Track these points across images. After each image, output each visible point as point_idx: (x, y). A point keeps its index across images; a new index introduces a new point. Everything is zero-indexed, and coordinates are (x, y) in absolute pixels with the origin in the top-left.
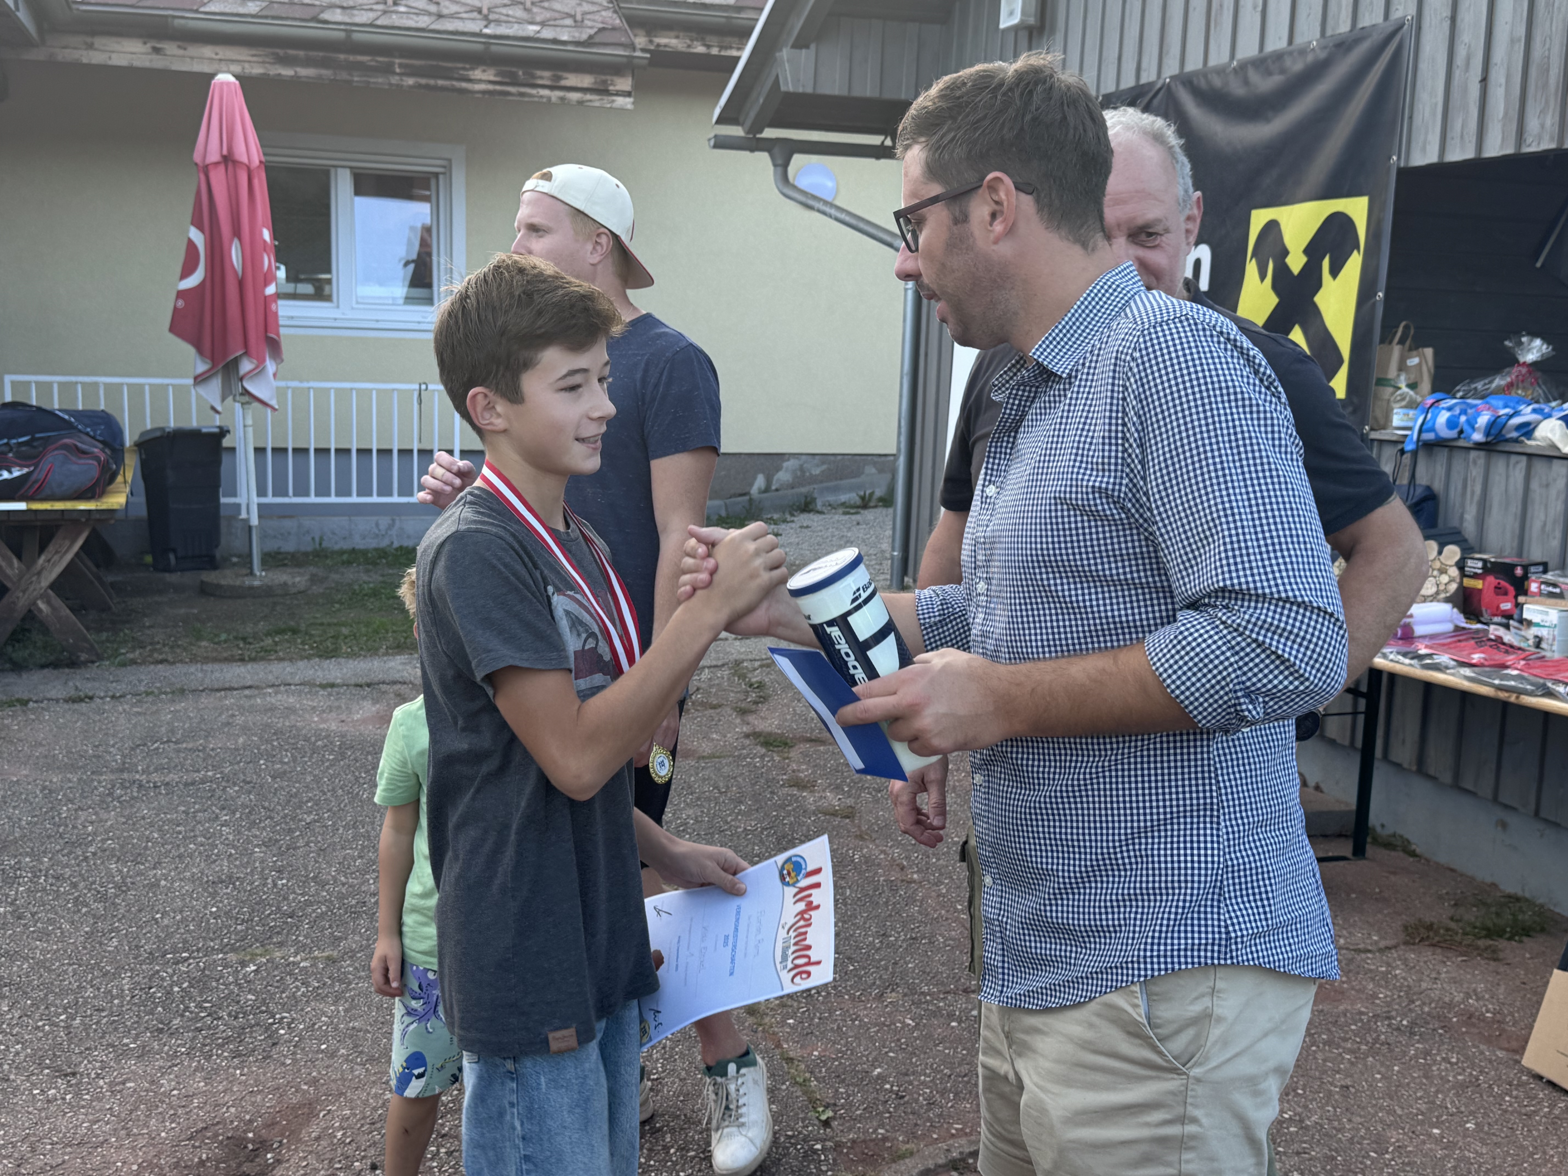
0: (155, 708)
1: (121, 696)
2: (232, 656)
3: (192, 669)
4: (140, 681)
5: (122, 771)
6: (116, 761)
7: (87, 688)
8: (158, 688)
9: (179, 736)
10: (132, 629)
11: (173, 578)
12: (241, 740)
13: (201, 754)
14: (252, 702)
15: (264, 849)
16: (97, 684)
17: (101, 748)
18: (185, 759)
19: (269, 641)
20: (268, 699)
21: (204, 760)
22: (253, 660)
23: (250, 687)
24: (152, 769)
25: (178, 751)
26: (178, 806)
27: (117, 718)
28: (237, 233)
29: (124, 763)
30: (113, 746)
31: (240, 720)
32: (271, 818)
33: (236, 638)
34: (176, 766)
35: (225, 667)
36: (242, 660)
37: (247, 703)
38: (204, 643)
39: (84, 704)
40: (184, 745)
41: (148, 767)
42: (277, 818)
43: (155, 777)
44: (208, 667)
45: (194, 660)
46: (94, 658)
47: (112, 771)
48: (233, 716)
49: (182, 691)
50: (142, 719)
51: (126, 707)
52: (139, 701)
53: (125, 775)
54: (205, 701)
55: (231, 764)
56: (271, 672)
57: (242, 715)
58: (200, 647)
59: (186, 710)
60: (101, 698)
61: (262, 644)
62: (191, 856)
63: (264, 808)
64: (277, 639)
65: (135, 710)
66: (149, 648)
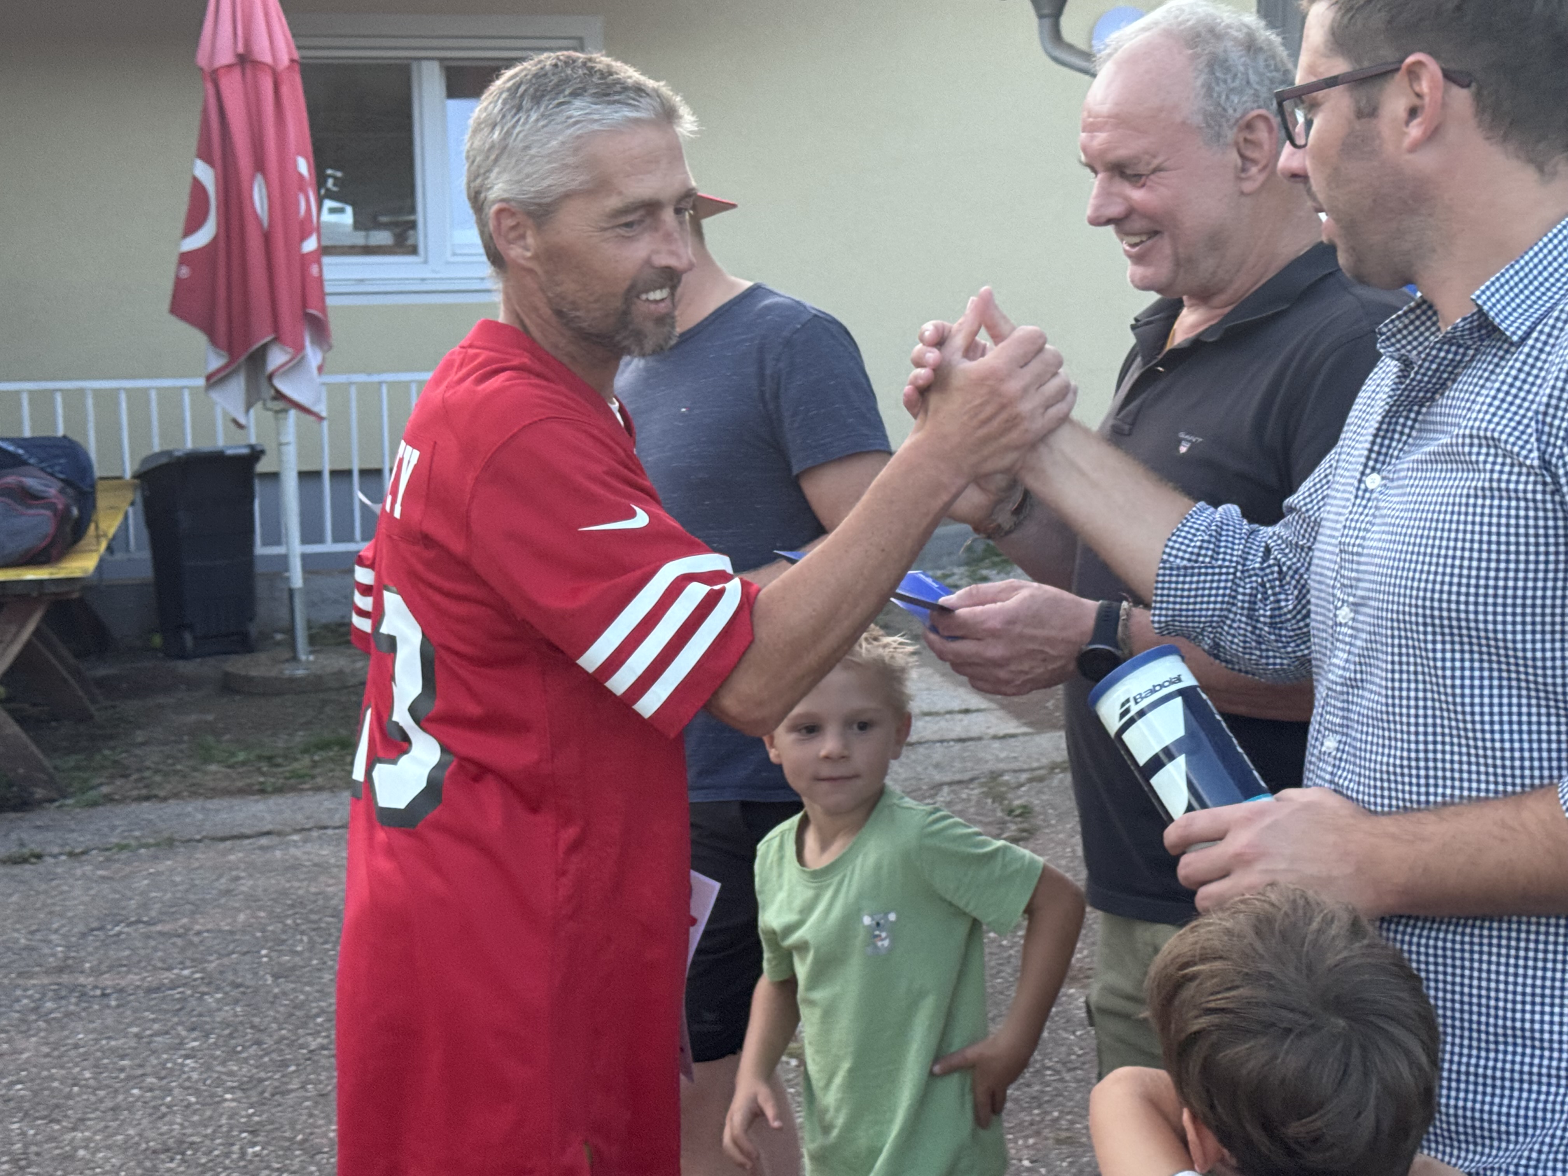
0: (128, 869)
1: (83, 853)
2: (250, 785)
3: (190, 809)
4: (113, 828)
5: (60, 970)
6: (54, 955)
7: (34, 841)
8: (137, 838)
9: (153, 914)
10: (113, 749)
11: (186, 667)
12: (242, 917)
13: (179, 942)
14: (268, 856)
15: (239, 1094)
16: (50, 835)
17: (38, 936)
18: (155, 949)
19: (306, 761)
20: (293, 851)
21: (183, 950)
22: (279, 790)
23: (268, 833)
24: (104, 967)
25: (148, 937)
26: (130, 1025)
27: (72, 886)
28: (260, 166)
29: (67, 958)
30: (56, 931)
31: (246, 885)
32: (258, 1043)
33: (260, 758)
34: (139, 962)
35: (236, 802)
36: (262, 792)
37: (259, 858)
38: (213, 767)
39: (27, 866)
40: (159, 928)
41: (100, 963)
42: (269, 1042)
43: (107, 980)
44: (213, 804)
45: (196, 792)
46: (54, 794)
47: (47, 973)
48: (238, 878)
49: (170, 843)
50: (105, 887)
51: (88, 868)
52: (108, 860)
53: (65, 978)
54: (203, 856)
55: (221, 956)
56: (301, 808)
57: (251, 876)
58: (206, 773)
59: (172, 870)
60: (55, 856)
61: (296, 765)
62: (130, 1108)
63: (253, 1027)
64: (316, 758)
65: (101, 873)
66: (135, 776)
